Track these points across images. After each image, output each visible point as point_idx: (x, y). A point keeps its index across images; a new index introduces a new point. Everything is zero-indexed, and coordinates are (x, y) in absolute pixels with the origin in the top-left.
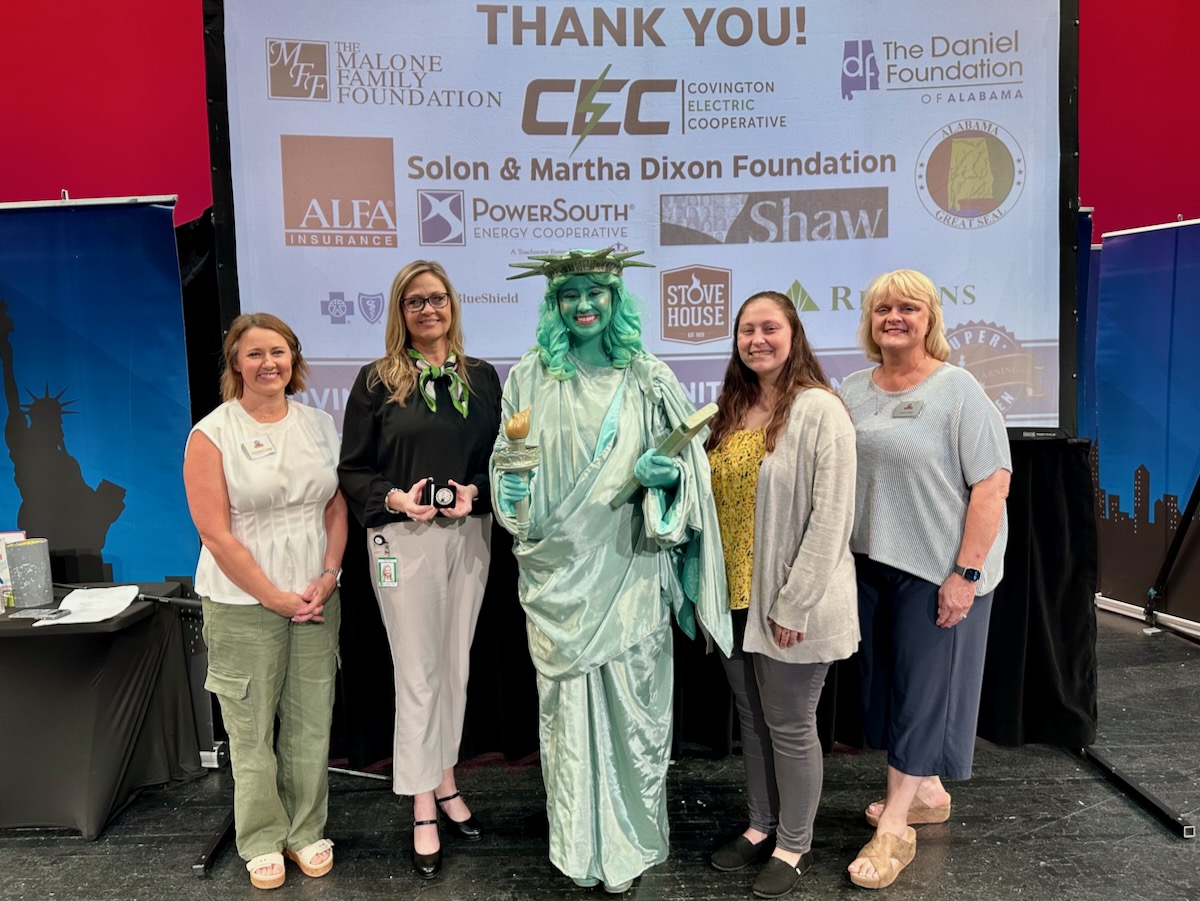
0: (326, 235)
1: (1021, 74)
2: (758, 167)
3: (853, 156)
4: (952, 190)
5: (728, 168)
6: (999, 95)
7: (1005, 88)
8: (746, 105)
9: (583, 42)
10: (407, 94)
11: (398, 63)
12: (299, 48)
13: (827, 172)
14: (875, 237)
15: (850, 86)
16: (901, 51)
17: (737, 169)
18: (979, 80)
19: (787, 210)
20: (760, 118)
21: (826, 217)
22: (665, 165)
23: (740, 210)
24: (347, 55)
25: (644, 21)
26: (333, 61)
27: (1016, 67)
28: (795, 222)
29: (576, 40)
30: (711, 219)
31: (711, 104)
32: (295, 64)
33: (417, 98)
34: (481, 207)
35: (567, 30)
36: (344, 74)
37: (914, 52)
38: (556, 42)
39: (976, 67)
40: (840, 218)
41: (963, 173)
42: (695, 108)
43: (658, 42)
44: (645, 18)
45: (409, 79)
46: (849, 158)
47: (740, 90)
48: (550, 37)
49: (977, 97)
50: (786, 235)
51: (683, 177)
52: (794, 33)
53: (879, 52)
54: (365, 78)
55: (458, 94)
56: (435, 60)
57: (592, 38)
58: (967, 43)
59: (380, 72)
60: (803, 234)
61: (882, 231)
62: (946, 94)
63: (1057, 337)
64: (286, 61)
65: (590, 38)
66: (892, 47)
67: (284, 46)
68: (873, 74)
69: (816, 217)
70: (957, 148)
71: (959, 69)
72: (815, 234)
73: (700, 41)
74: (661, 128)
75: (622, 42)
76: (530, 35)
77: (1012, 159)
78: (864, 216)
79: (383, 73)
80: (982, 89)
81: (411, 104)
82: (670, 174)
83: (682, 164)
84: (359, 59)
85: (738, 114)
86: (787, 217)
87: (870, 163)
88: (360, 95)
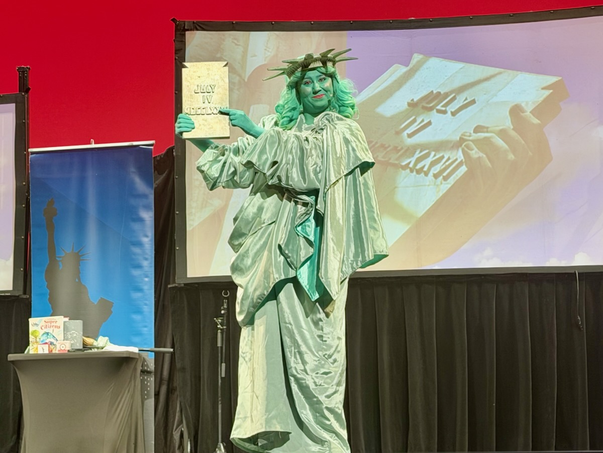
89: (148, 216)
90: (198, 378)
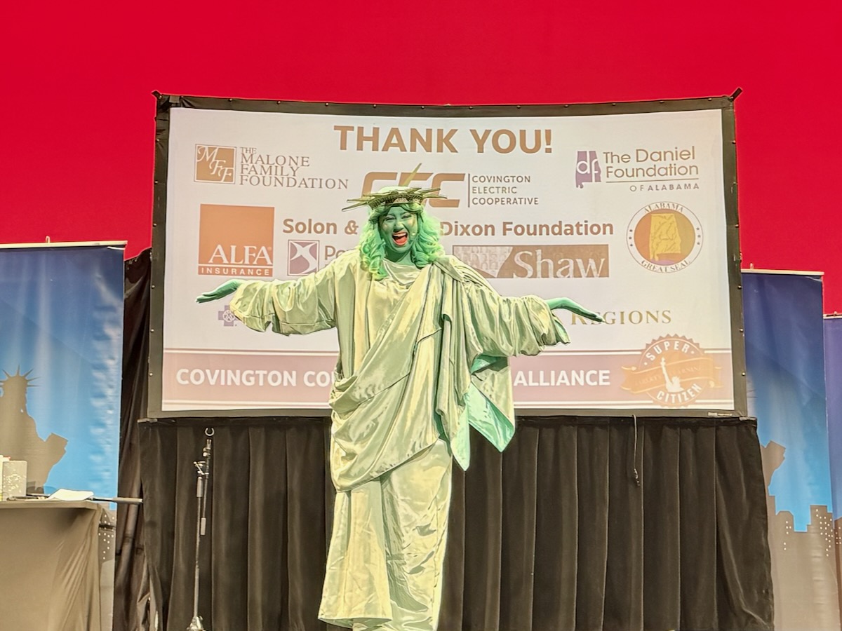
0: (226, 268)
1: (697, 173)
2: (519, 230)
3: (584, 224)
4: (652, 247)
5: (499, 230)
6: (683, 187)
7: (687, 182)
8: (511, 190)
9: (403, 149)
10: (285, 179)
11: (281, 160)
12: (216, 150)
13: (566, 234)
14: (600, 277)
15: (581, 179)
16: (615, 158)
17: (505, 230)
18: (669, 177)
19: (539, 257)
20: (521, 199)
21: (567, 263)
22: (456, 226)
23: (507, 257)
24: (247, 155)
25: (444, 137)
26: (238, 160)
27: (694, 169)
28: (545, 265)
29: (398, 148)
30: (488, 262)
31: (487, 189)
32: (213, 160)
33: (292, 182)
34: (330, 251)
35: (392, 142)
36: (245, 167)
37: (625, 158)
38: (385, 149)
39: (666, 169)
40: (575, 263)
41: (660, 236)
42: (477, 191)
43: (453, 150)
44: (445, 135)
45: (287, 170)
46: (582, 225)
47: (507, 180)
48: (381, 146)
49: (668, 187)
50: (539, 274)
51: (468, 234)
52: (544, 145)
53: (601, 158)
54: (259, 169)
55: (319, 180)
56: (305, 159)
57: (409, 147)
58: (660, 153)
59: (269, 166)
60: (551, 273)
61: (604, 273)
62: (646, 185)
63: (730, 347)
64: (208, 158)
65: (408, 146)
66: (609, 155)
67: (207, 150)
68: (597, 172)
69: (559, 263)
70: (655, 220)
71: (655, 170)
72: (558, 273)
73: (481, 150)
74: (455, 203)
75: (429, 150)
76: (368, 145)
77: (693, 227)
78: (591, 262)
79: (271, 167)
80: (671, 182)
81: (288, 186)
82: (459, 233)
83: (468, 226)
84: (255, 158)
85: (505, 196)
86: (539, 262)
87: (595, 230)
88: (255, 180)
89: (116, 334)
90: (170, 535)
